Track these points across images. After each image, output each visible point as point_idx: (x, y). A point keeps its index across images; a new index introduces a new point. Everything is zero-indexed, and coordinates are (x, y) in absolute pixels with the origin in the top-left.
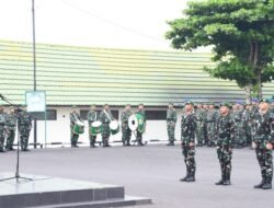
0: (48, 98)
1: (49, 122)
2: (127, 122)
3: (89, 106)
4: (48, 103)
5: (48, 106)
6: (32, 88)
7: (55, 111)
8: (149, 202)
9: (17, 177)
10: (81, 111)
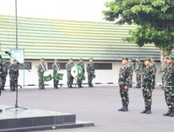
0: (26, 54)
1: (26, 71)
2: (70, 71)
3: (53, 60)
4: (25, 58)
5: (25, 60)
6: (15, 47)
7: (31, 63)
8: (92, 125)
9: (17, 107)
10: (48, 63)
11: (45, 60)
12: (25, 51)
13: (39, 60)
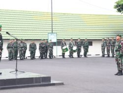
11: (74, 40)
12: (58, 34)
13: (69, 40)
